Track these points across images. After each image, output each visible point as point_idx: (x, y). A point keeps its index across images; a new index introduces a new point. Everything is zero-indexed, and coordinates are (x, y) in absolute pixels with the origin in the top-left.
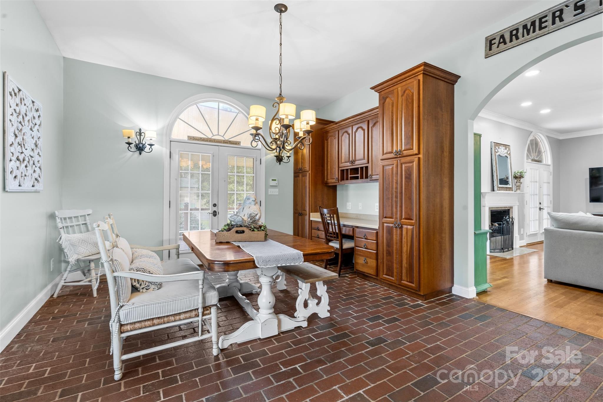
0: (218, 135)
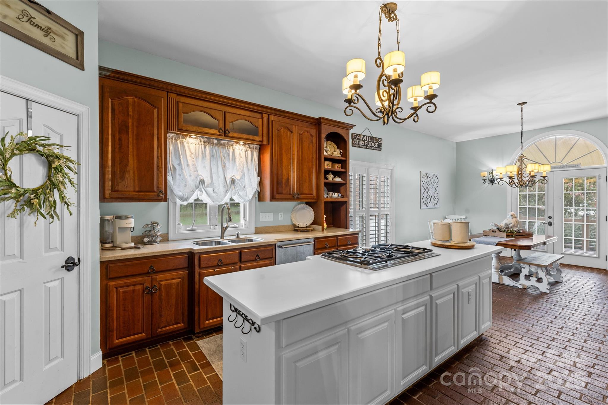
0: (556, 162)
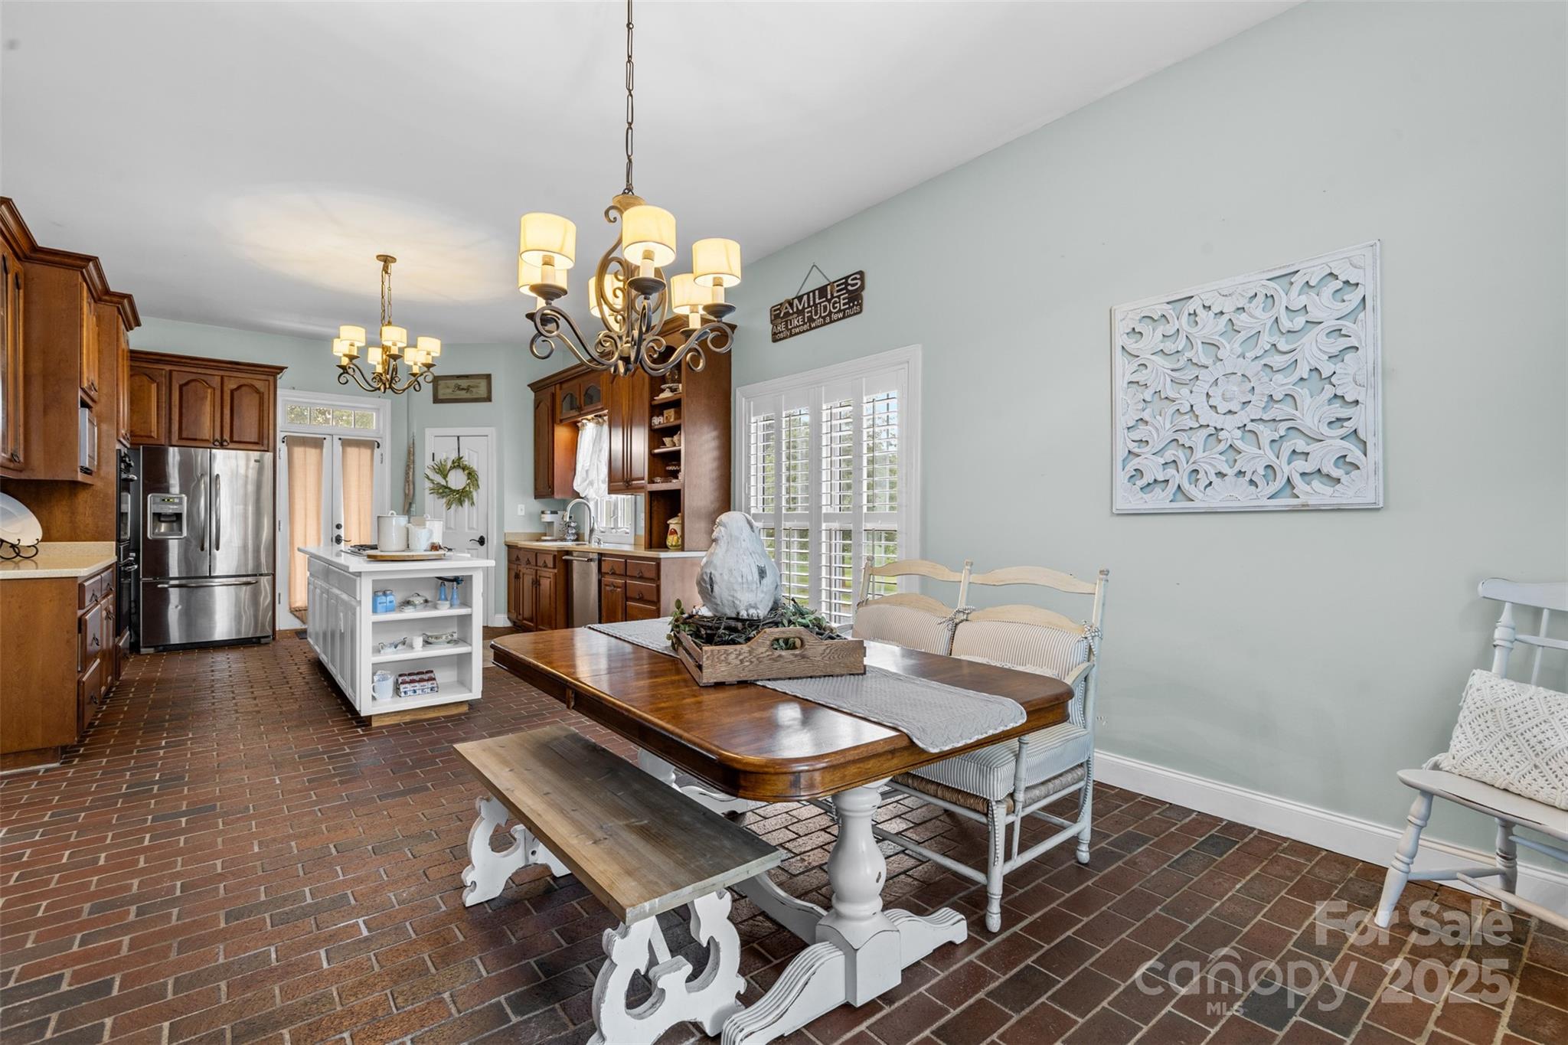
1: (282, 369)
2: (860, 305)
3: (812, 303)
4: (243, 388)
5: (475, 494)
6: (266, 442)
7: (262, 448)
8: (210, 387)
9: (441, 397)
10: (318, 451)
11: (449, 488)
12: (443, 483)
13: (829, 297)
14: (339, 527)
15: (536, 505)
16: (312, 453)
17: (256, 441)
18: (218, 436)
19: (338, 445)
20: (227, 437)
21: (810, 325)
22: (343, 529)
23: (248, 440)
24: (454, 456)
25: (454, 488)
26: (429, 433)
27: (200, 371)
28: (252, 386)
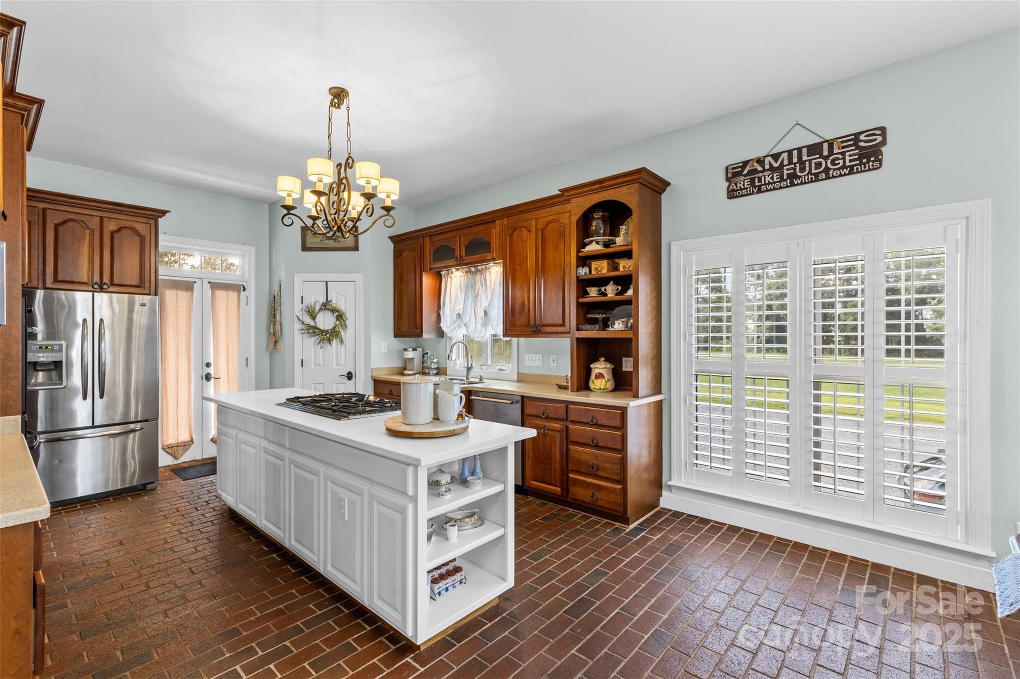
1: (163, 213)
2: (880, 161)
3: (795, 160)
4: (124, 231)
5: (342, 333)
6: (147, 285)
7: (144, 292)
8: (88, 228)
9: (309, 245)
10: (189, 293)
11: (318, 329)
12: (312, 323)
13: (826, 153)
14: (208, 365)
15: (397, 344)
16: (183, 295)
17: (138, 284)
18: (97, 279)
19: (207, 287)
20: (106, 280)
21: (793, 180)
22: (212, 367)
23: (129, 283)
24: (322, 299)
25: (322, 328)
26: (298, 278)
27: (77, 210)
28: (133, 229)
